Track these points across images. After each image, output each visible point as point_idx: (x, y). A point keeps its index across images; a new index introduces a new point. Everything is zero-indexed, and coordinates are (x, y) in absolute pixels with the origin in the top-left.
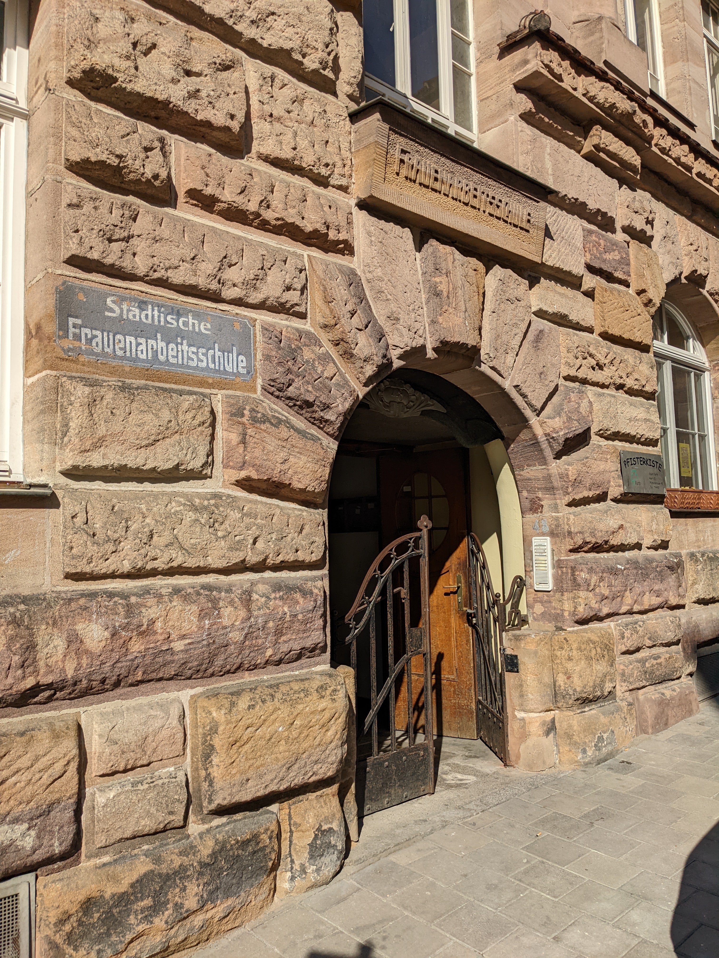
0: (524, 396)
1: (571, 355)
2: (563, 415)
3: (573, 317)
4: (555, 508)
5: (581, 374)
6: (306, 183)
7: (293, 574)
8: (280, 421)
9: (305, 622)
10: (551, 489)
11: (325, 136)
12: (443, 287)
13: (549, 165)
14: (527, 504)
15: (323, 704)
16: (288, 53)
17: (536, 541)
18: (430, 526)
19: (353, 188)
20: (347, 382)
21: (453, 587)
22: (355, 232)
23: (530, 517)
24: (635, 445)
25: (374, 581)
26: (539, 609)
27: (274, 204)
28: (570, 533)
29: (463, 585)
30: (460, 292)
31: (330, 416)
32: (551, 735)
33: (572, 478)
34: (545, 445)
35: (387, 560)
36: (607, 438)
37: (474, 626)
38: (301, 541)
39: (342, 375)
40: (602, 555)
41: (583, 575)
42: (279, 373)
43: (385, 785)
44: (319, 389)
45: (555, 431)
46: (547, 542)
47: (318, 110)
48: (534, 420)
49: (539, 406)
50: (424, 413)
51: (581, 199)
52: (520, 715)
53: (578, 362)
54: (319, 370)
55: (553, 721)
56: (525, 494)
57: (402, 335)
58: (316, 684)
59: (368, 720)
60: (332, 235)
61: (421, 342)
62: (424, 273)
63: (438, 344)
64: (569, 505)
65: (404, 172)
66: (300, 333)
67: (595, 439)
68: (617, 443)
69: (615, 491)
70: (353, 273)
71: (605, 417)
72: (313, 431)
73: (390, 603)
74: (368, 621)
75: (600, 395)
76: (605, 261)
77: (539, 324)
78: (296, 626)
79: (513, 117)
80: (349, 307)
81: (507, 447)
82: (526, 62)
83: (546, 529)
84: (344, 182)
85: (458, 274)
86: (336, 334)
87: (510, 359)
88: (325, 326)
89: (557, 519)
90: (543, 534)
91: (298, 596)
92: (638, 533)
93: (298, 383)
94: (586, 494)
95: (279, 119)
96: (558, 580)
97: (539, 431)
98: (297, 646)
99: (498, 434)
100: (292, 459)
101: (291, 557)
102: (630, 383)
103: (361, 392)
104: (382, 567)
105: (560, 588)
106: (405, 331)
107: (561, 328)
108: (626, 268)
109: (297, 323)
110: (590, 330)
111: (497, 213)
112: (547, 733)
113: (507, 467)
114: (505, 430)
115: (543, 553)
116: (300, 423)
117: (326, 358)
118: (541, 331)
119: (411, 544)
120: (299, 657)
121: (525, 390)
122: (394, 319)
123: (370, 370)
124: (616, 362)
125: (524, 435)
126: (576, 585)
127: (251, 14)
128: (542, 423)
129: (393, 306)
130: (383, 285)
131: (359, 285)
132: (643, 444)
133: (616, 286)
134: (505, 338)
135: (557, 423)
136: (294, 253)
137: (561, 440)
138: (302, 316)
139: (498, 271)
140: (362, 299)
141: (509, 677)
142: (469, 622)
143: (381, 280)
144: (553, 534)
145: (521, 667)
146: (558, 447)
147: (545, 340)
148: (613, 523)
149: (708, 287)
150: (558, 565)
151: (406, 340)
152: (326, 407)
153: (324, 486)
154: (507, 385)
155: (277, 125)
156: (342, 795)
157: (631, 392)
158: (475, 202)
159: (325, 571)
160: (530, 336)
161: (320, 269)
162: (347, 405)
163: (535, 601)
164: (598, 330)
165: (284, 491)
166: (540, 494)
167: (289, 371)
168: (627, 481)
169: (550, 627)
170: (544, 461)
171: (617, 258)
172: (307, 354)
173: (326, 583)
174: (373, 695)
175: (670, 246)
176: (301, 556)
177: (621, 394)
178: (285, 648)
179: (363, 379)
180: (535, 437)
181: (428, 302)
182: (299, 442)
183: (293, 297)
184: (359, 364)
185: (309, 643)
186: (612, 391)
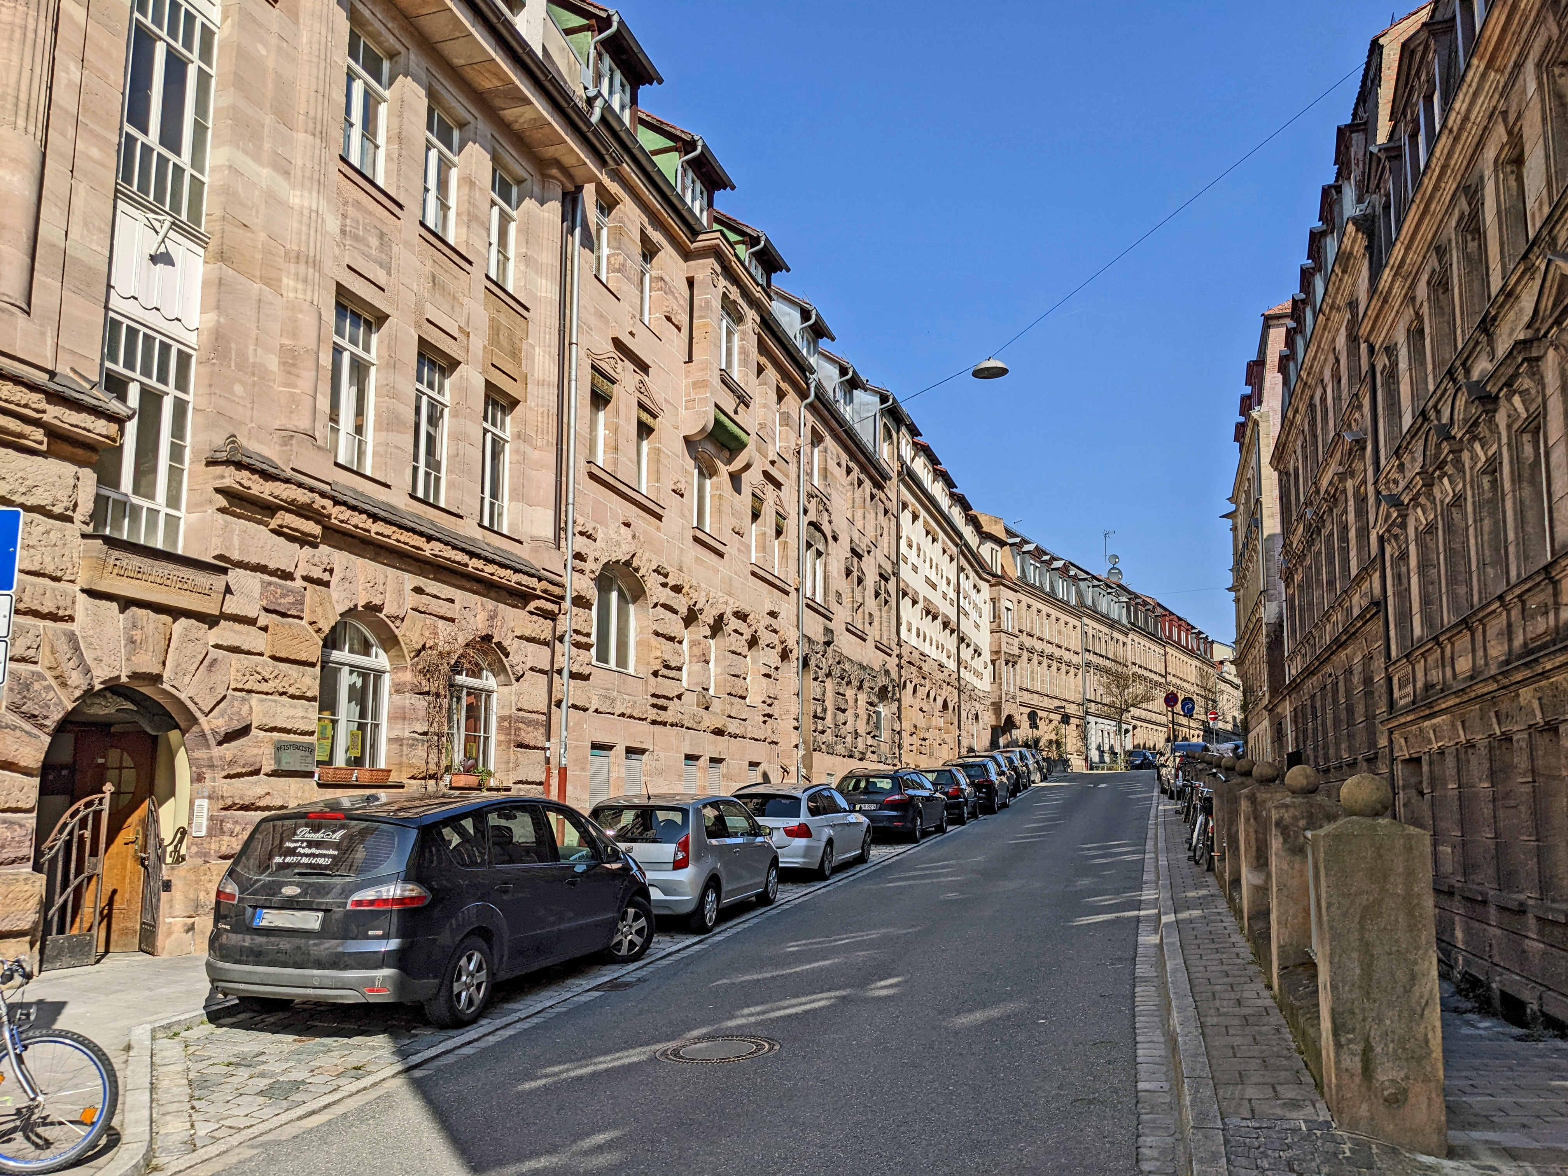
0: (196, 704)
1: (239, 674)
2: (226, 716)
3: (245, 647)
4: (214, 779)
5: (247, 687)
6: (47, 581)
7: (14, 815)
8: (16, 727)
9: (19, 842)
10: (212, 766)
11: (63, 552)
12: (138, 638)
13: (236, 542)
14: (195, 776)
15: (26, 888)
16: (44, 507)
17: (197, 802)
18: (113, 789)
19: (79, 580)
20: (61, 701)
21: (132, 837)
22: (77, 607)
23: (196, 785)
24: (292, 735)
25: (65, 825)
26: (194, 849)
27: (24, 599)
28: (222, 797)
29: (140, 837)
30: (150, 639)
31: (47, 722)
32: (190, 933)
33: (228, 759)
34: (210, 736)
35: (77, 811)
36: (266, 731)
37: (146, 867)
38: (20, 796)
39: (58, 697)
40: (249, 813)
41: (228, 825)
42: (17, 699)
43: (58, 954)
44: (42, 707)
45: (217, 727)
46: (205, 803)
47: (60, 536)
48: (202, 719)
49: (207, 711)
50: (117, 710)
51: (263, 563)
52: (168, 920)
53: (246, 678)
54: (44, 695)
55: (193, 924)
56: (194, 769)
57: (103, 670)
58: (24, 877)
59: (51, 913)
60: (61, 613)
61: (116, 673)
62: (125, 628)
63: (130, 674)
64: (225, 777)
65: (116, 571)
66: (33, 673)
67: (254, 731)
68: (275, 734)
69: (267, 767)
70: (73, 633)
71: (264, 716)
72: (36, 731)
73: (75, 840)
74: (58, 850)
75: (262, 701)
76: (280, 604)
77: (215, 653)
78: (14, 844)
79: (211, 510)
80: (68, 656)
81: (183, 735)
82: (223, 477)
83: (206, 794)
84: (72, 578)
85: (150, 629)
86: (57, 673)
87: (187, 679)
88: (50, 668)
89: (214, 787)
90: (203, 797)
91: (17, 827)
92: (284, 798)
93: (29, 703)
94: (239, 770)
95: (33, 547)
96: (210, 829)
97: (206, 728)
98: (13, 856)
99: (177, 726)
100: (21, 749)
101: (14, 805)
102: (291, 691)
103: (70, 706)
104: (72, 816)
105: (210, 835)
106: (106, 668)
107: (235, 655)
108: (300, 607)
109: (31, 667)
110: (262, 654)
111: (185, 587)
112: (187, 931)
113: (183, 748)
114: (182, 724)
115: (201, 810)
116: (27, 726)
117: (49, 688)
118: (215, 660)
119: (97, 802)
120: (13, 862)
121: (196, 700)
122: (99, 660)
123: (78, 693)
124: (280, 677)
125: (195, 729)
126: (222, 832)
127: (23, 489)
128: (209, 722)
129: (99, 653)
130: (93, 640)
131: (76, 642)
132: (300, 734)
133: (290, 620)
134: (184, 666)
135: (220, 722)
136: (34, 626)
137: (223, 734)
138: (36, 663)
139: (183, 621)
140: (77, 648)
141: (164, 895)
142: (143, 864)
143: (92, 637)
144: (210, 797)
145: (173, 888)
146: (219, 738)
147: (217, 665)
148: (260, 791)
149: (385, 611)
150: (211, 818)
151: (106, 673)
152: (46, 717)
153: (40, 764)
154: (183, 696)
155: (31, 550)
156: (32, 945)
157: (293, 697)
158: (168, 582)
159: (35, 814)
160: (206, 663)
161: (50, 634)
162: (60, 716)
163: (192, 844)
164: (268, 653)
165: (13, 767)
166: (204, 770)
167: (25, 697)
168: (278, 761)
169: (200, 861)
170: (208, 747)
171: (293, 600)
172: (37, 686)
173: (34, 821)
174: (57, 897)
175: (347, 585)
176: (20, 805)
177: (284, 698)
178: (6, 856)
179: (73, 699)
180: (203, 731)
181: (125, 646)
182: (27, 739)
183: (31, 653)
184: (71, 690)
185: (20, 855)
186: (276, 697)
